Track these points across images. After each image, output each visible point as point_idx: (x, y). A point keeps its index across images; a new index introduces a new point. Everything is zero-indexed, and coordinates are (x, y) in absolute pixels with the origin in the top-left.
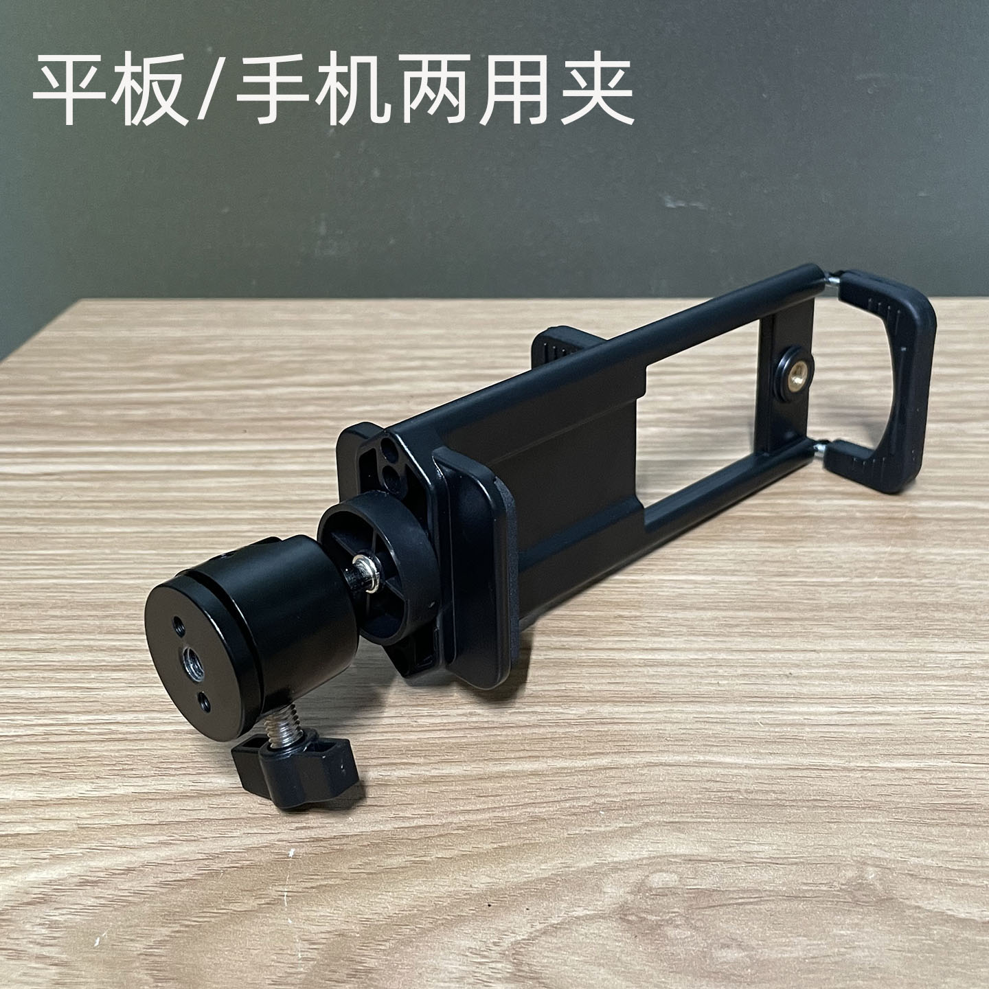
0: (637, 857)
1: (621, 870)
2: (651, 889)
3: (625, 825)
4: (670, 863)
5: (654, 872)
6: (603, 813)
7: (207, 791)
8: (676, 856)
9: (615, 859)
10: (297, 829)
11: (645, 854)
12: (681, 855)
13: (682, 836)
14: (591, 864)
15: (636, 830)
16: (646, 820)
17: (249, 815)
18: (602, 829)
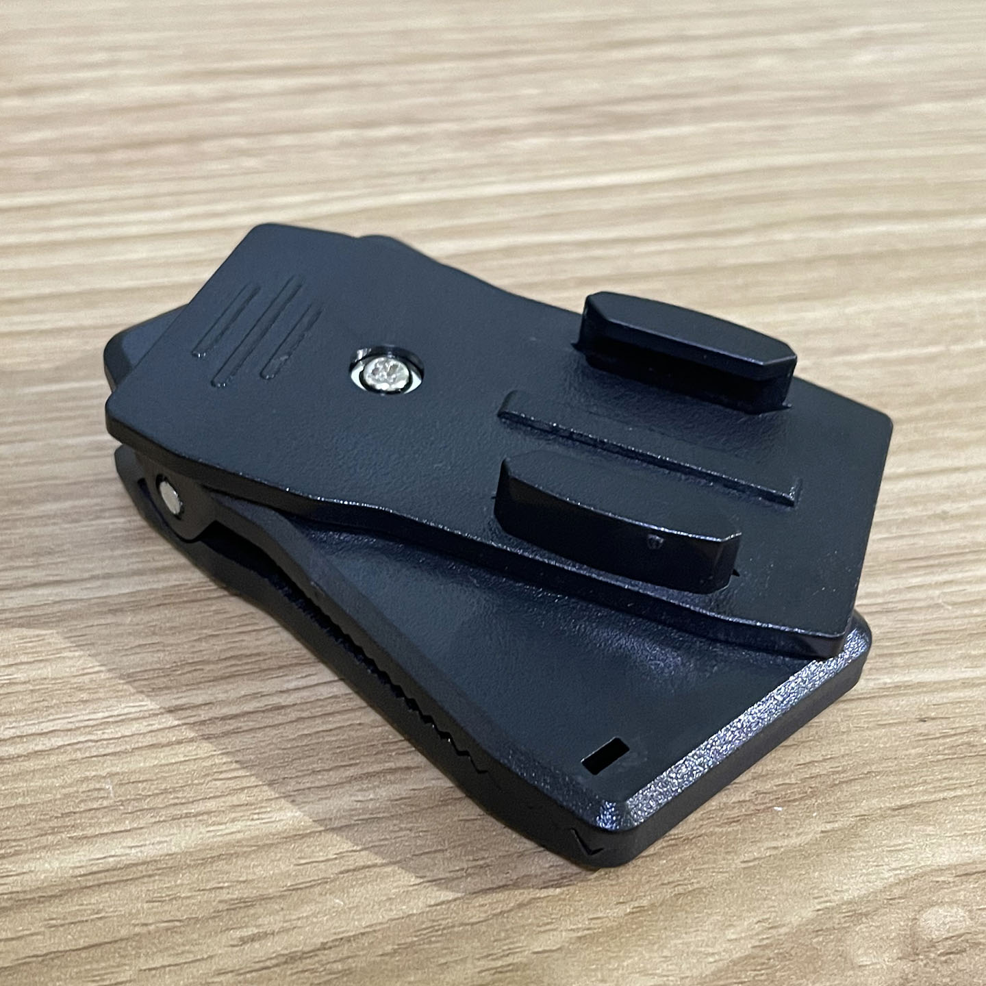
0: (879, 885)
1: (866, 915)
2: (933, 944)
3: (829, 827)
4: (940, 885)
5: (922, 909)
6: (780, 809)
7: (31, 891)
8: (940, 870)
9: (846, 897)
10: (243, 941)
11: (889, 876)
12: (949, 868)
13: (930, 829)
14: (808, 914)
15: (851, 833)
16: (857, 811)
17: (137, 930)
18: (795, 841)
